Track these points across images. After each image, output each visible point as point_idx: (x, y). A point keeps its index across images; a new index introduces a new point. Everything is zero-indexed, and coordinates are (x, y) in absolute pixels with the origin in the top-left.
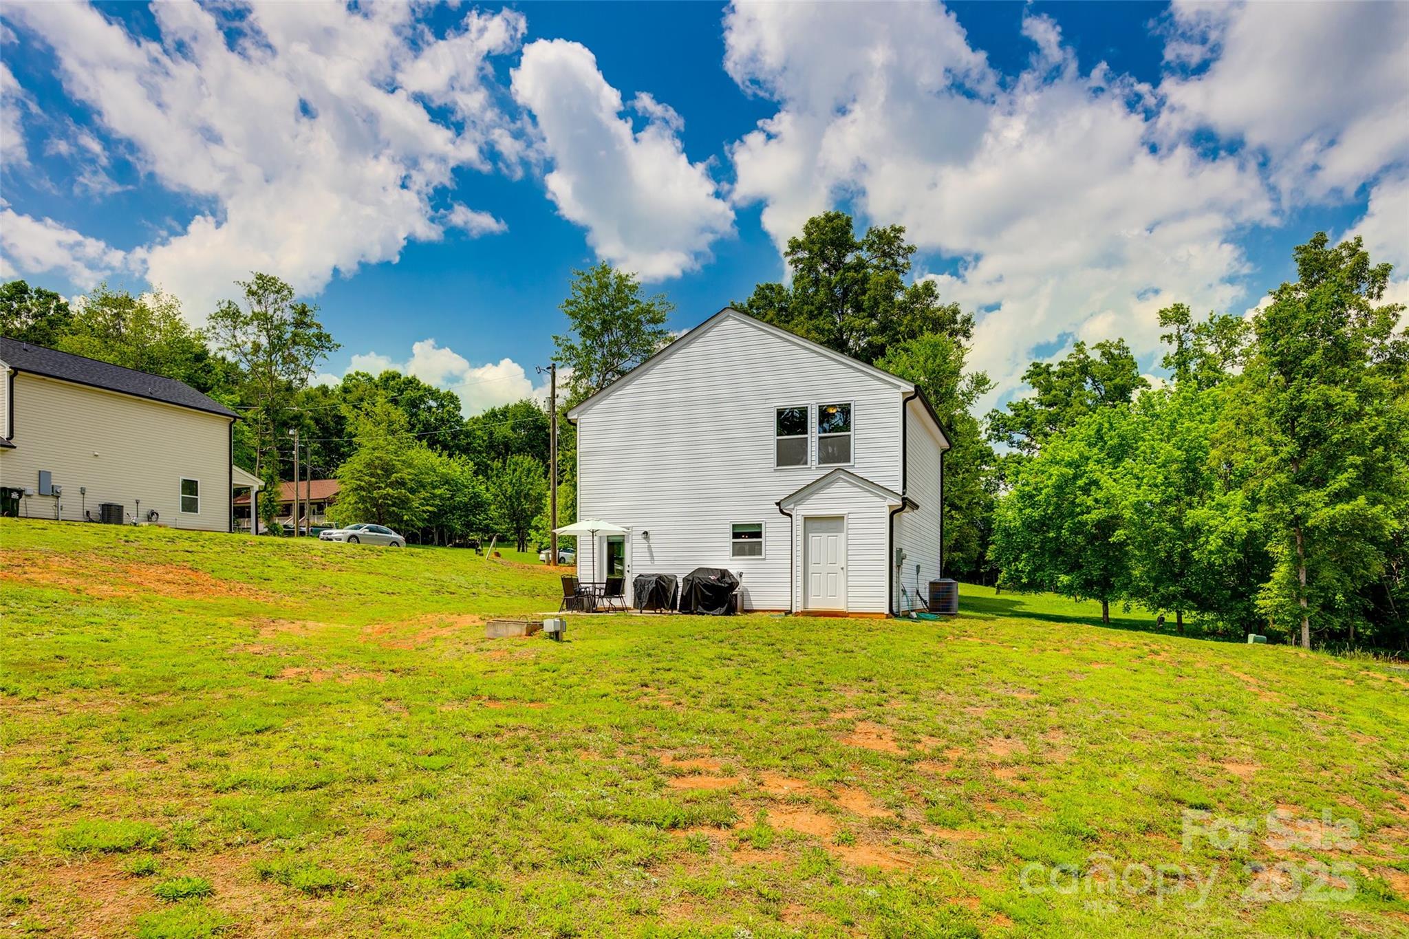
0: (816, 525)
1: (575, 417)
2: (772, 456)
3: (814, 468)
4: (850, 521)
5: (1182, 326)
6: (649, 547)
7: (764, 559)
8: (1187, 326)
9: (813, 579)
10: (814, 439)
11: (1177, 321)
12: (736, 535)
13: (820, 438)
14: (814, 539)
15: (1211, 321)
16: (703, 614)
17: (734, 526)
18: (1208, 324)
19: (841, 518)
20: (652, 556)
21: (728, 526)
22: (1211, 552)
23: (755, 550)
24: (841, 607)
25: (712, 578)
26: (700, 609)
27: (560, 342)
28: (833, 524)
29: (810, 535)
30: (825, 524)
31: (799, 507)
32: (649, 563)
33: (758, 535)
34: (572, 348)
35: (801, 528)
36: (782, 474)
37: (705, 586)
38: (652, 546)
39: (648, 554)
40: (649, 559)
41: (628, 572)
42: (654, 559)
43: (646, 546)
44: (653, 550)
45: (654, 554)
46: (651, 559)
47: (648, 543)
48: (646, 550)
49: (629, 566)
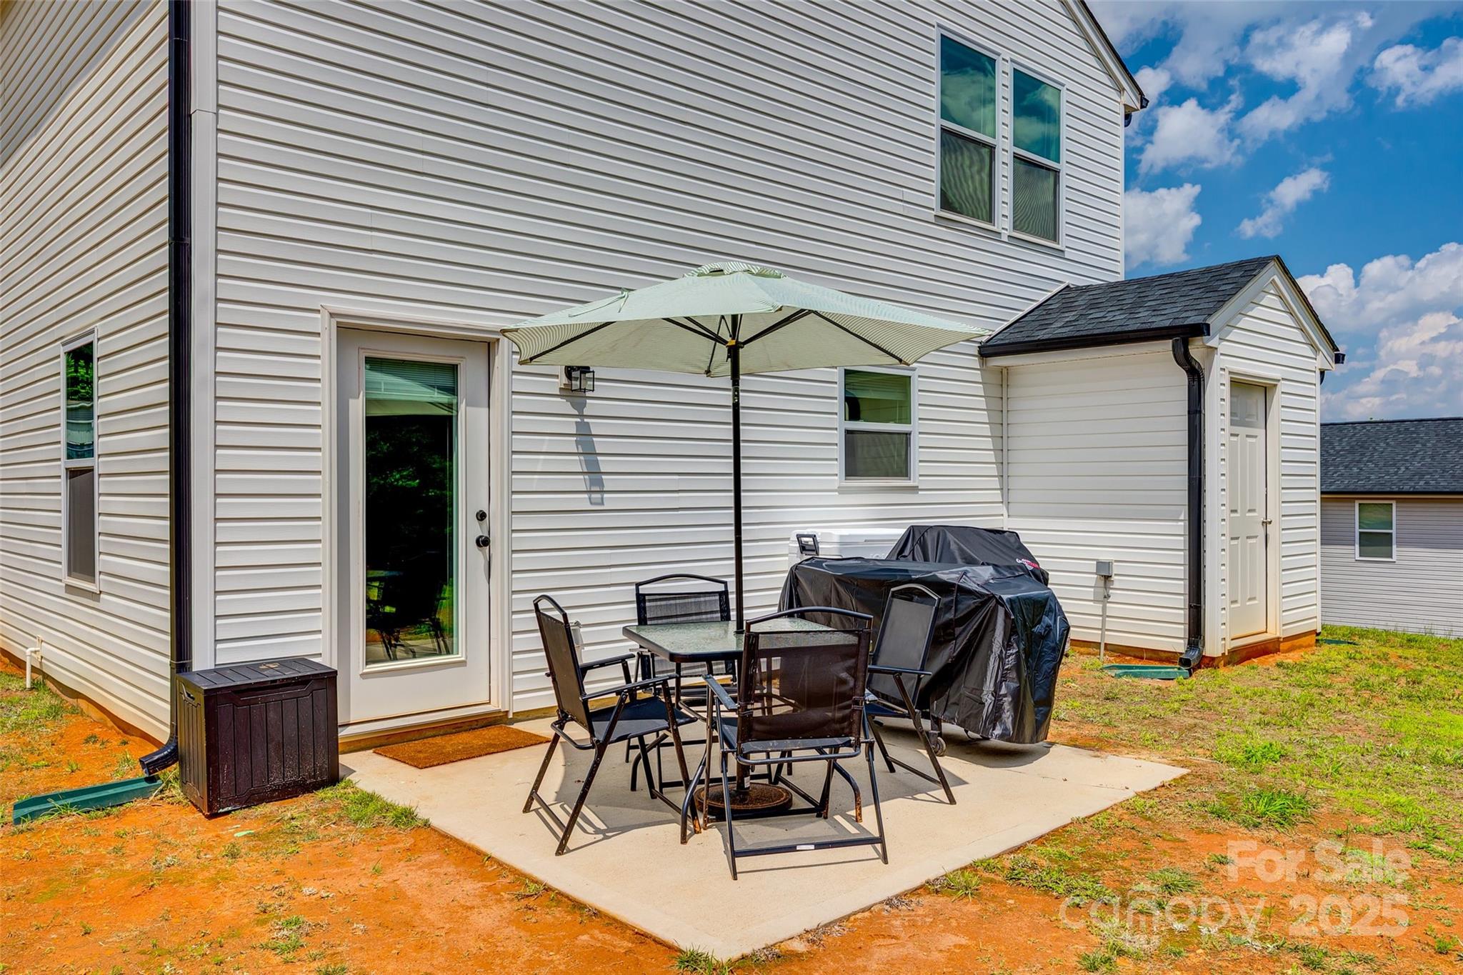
2: (932, 173)
3: (1005, 236)
4: (1283, 401)
6: (584, 434)
10: (1005, 157)
13: (1015, 159)
17: (849, 377)
19: (1267, 390)
20: (594, 474)
31: (1222, 347)
32: (582, 501)
35: (1226, 407)
38: (596, 426)
39: (576, 464)
40: (580, 482)
41: (483, 542)
42: (601, 483)
43: (570, 425)
44: (600, 445)
45: (605, 464)
46: (592, 482)
47: (581, 416)
48: (570, 444)
49: (481, 516)
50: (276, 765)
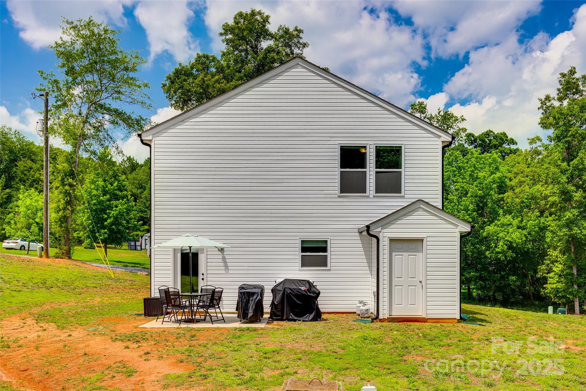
0: (399, 245)
1: (150, 138)
2: (337, 184)
3: (371, 196)
4: (429, 243)
5: (422, 115)
6: (224, 259)
7: (330, 270)
8: (425, 115)
9: (395, 290)
10: (372, 173)
11: (419, 112)
12: (304, 250)
13: (377, 172)
14: (397, 257)
15: (439, 113)
16: (295, 321)
17: (303, 242)
18: (438, 115)
19: (422, 240)
20: (226, 266)
21: (297, 242)
22: (498, 253)
23: (323, 263)
24: (420, 313)
25: (303, 288)
26: (292, 316)
27: (44, 76)
28: (412, 245)
29: (394, 254)
30: (405, 245)
31: (385, 230)
32: (224, 272)
33: (324, 250)
34: (56, 82)
35: (387, 248)
36: (345, 200)
37: (296, 296)
38: (227, 257)
39: (222, 264)
40: (223, 268)
41: (203, 279)
42: (228, 268)
43: (221, 257)
44: (228, 260)
45: (229, 264)
46: (226, 268)
47: (223, 255)
48: (221, 260)
49: (203, 274)
50: (154, 311)
